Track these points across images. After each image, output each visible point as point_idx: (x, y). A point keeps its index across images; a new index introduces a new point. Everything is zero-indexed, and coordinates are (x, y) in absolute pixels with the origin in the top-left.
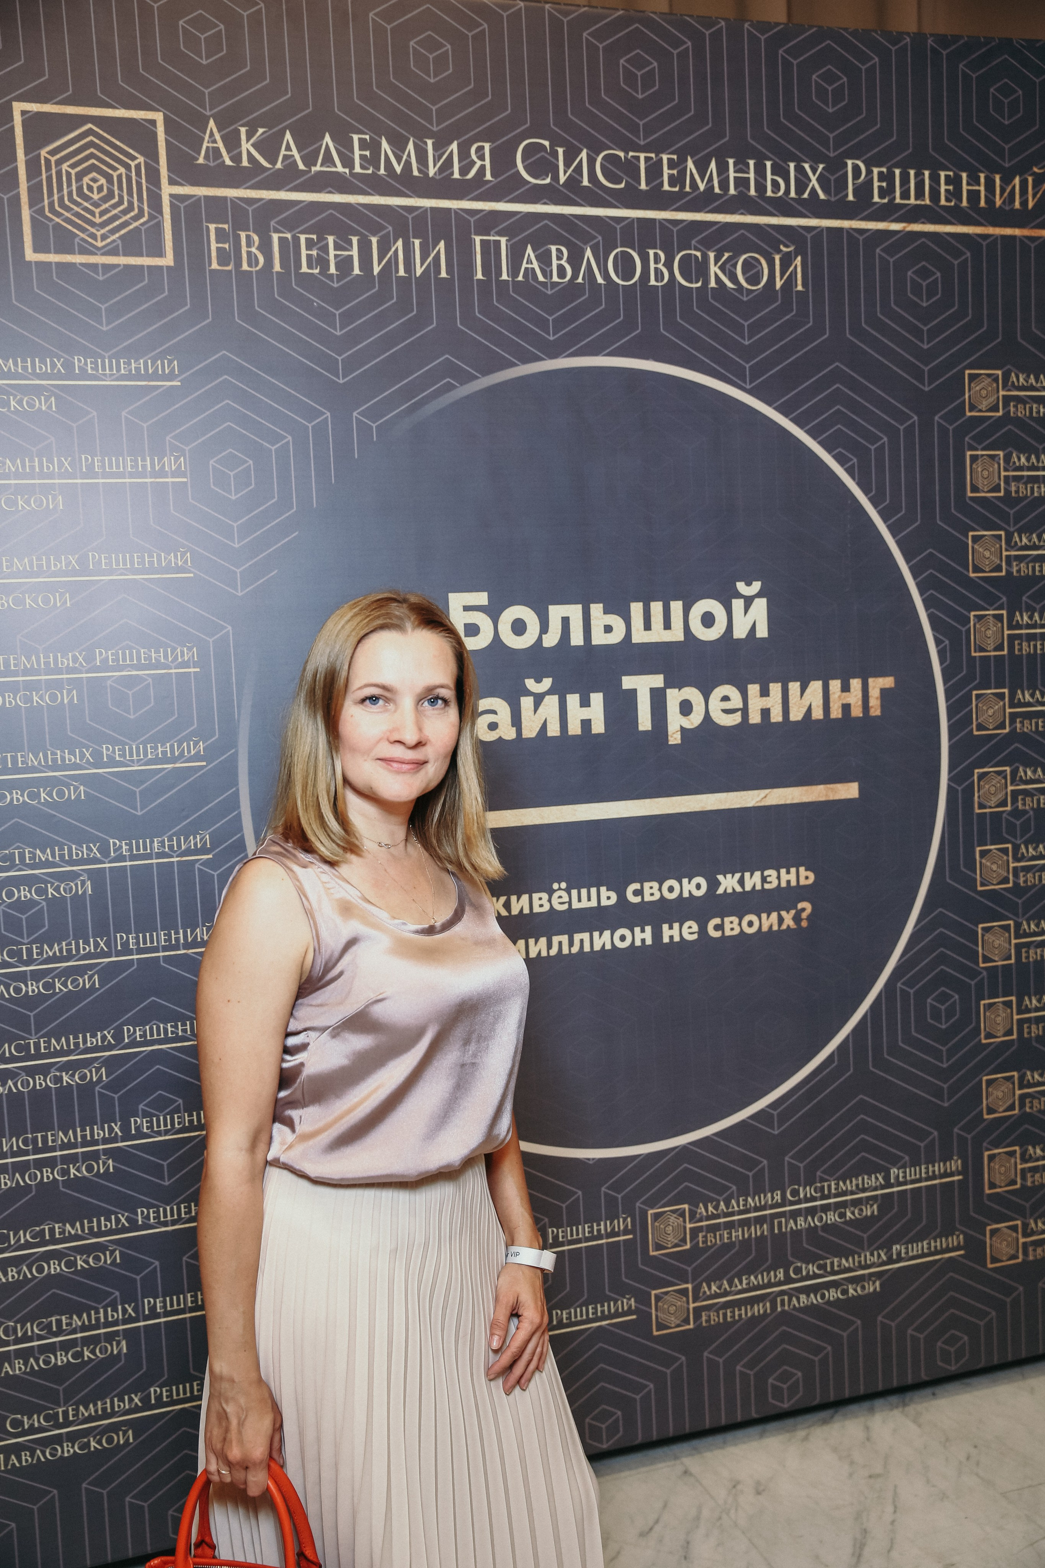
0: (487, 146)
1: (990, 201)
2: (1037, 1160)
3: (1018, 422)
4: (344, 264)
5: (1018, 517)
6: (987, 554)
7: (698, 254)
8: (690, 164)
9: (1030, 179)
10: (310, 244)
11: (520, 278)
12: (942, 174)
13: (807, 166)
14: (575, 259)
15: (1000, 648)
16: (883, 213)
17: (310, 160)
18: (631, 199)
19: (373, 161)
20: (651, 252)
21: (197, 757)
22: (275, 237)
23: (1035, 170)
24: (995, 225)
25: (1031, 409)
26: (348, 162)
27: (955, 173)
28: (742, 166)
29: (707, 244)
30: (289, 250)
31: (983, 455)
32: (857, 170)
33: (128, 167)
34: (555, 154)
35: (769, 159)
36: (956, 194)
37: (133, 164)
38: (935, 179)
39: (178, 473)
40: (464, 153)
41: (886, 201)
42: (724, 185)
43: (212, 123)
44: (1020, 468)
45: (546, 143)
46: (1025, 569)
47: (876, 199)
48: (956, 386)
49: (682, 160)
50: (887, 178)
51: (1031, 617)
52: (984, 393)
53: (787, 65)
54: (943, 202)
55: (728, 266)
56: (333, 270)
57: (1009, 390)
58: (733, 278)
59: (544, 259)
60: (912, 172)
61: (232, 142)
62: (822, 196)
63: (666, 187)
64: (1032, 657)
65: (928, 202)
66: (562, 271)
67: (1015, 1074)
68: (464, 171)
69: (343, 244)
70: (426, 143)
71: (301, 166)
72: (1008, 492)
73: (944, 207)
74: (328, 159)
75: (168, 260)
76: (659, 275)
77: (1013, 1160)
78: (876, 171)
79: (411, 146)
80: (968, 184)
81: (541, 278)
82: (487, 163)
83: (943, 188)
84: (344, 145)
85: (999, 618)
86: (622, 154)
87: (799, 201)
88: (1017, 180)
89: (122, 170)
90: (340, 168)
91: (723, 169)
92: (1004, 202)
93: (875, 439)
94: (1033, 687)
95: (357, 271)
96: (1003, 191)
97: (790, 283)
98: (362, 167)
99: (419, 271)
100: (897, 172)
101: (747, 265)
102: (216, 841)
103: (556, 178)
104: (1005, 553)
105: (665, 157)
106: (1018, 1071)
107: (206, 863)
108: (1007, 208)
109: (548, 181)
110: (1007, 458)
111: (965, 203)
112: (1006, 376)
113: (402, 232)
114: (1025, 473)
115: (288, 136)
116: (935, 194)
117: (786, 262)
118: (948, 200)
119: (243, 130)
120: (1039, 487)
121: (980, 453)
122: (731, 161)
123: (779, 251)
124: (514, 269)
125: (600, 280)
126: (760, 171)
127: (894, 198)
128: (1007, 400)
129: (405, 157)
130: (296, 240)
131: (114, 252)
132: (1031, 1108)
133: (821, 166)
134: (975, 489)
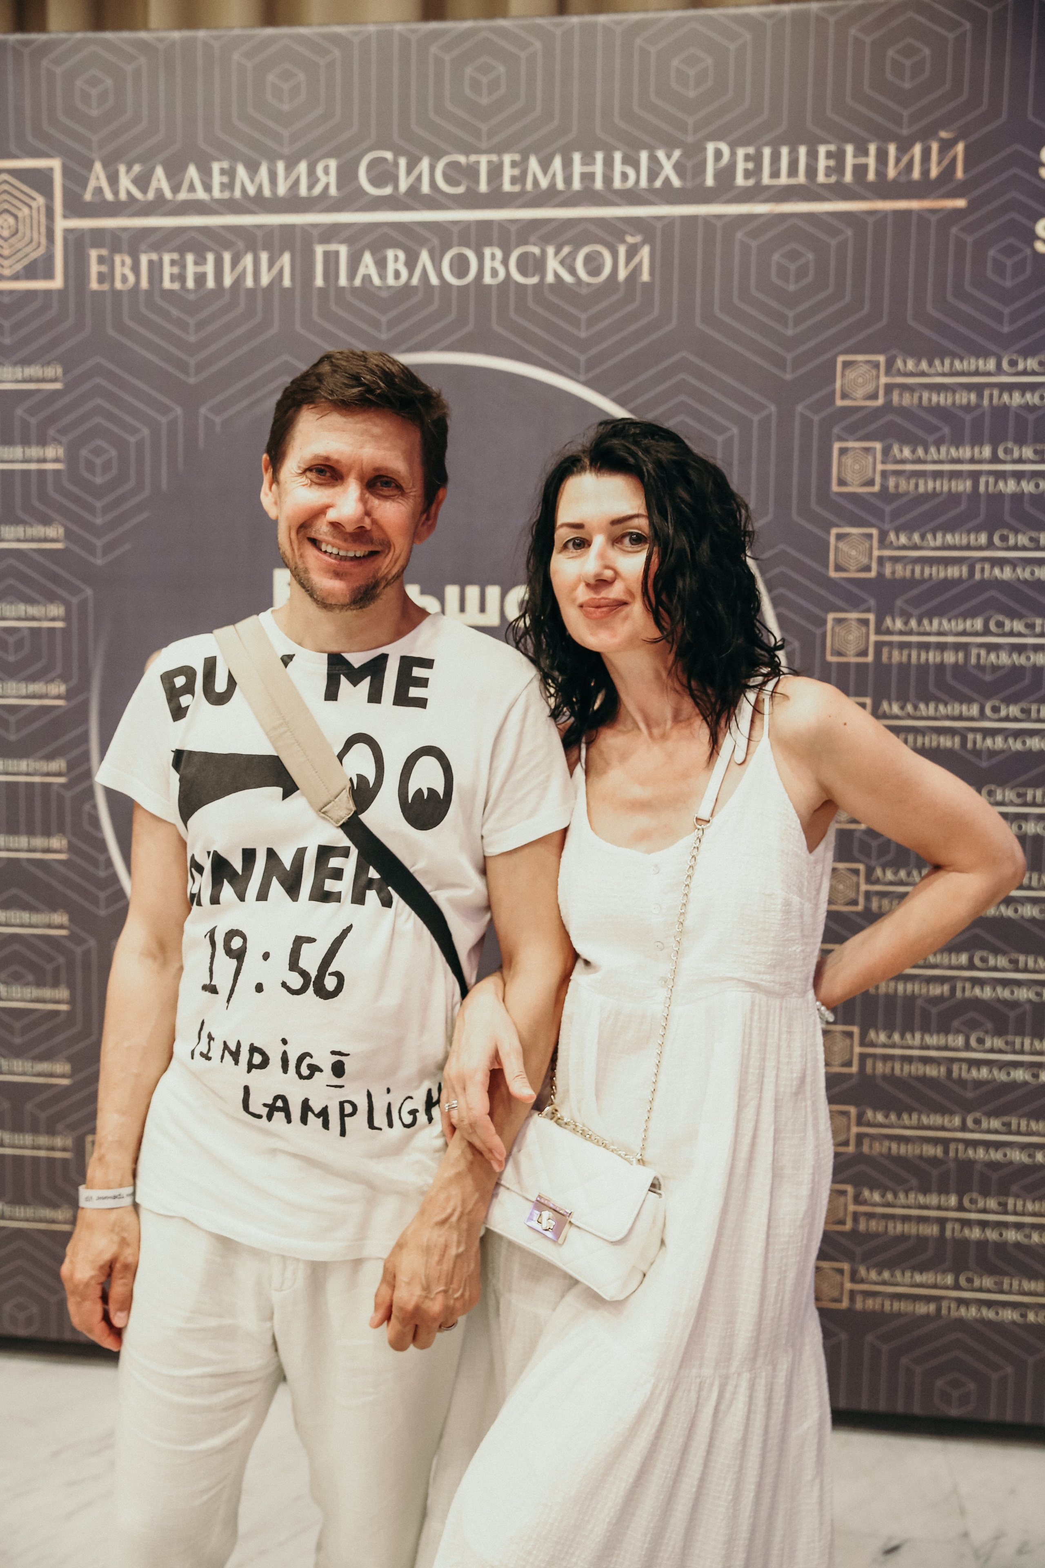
0: (333, 164)
1: (881, 173)
2: (875, 1205)
3: (903, 411)
4: (200, 279)
5: (895, 514)
6: (854, 553)
7: (536, 250)
8: (533, 164)
9: (935, 147)
10: (173, 263)
11: (358, 282)
12: (822, 150)
13: (661, 154)
14: (411, 263)
15: (864, 653)
16: (747, 195)
17: (176, 189)
18: (471, 200)
19: (229, 186)
20: (487, 252)
21: (58, 697)
22: (144, 259)
23: (943, 134)
24: (884, 197)
25: (920, 398)
26: (208, 188)
27: (839, 148)
28: (588, 160)
29: (545, 240)
30: (155, 269)
31: (854, 449)
32: (718, 154)
33: (30, 207)
34: (396, 164)
35: (618, 149)
36: (839, 169)
37: (34, 204)
38: (813, 155)
39: (56, 460)
40: (311, 172)
41: (751, 182)
42: (568, 180)
43: (98, 167)
44: (903, 462)
45: (389, 155)
46: (900, 571)
47: (740, 181)
48: (827, 373)
49: (525, 159)
50: (757, 159)
51: (906, 623)
52: (860, 380)
53: (644, 53)
54: (821, 178)
55: (568, 261)
56: (190, 284)
57: (893, 376)
58: (572, 271)
59: (381, 264)
60: (785, 151)
61: (113, 180)
62: (676, 182)
63: (507, 187)
64: (904, 668)
65: (801, 178)
66: (397, 275)
67: (853, 1110)
68: (311, 187)
69: (200, 260)
70: (276, 166)
71: (168, 194)
72: (884, 487)
73: (823, 185)
74: (192, 188)
75: (57, 283)
76: (494, 273)
77: (842, 1200)
78: (741, 152)
79: (264, 171)
80: (855, 156)
81: (377, 281)
82: (333, 179)
83: (822, 163)
84: (206, 173)
85: (865, 622)
86: (462, 159)
87: (651, 190)
88: (917, 149)
89: (26, 210)
90: (201, 194)
91: (567, 164)
92: (899, 174)
93: (722, 430)
94: (903, 700)
95: (211, 283)
96: (898, 160)
97: (635, 274)
98: (222, 191)
99: (265, 280)
100: (767, 152)
101: (588, 259)
102: (71, 766)
103: (396, 187)
104: (876, 553)
105: (507, 159)
106: (856, 1105)
107: (62, 785)
108: (903, 179)
109: (388, 191)
110: (886, 451)
111: (848, 177)
112: (890, 364)
113: (253, 247)
114: (909, 467)
115: (159, 172)
116: (811, 171)
117: (632, 252)
118: (827, 175)
119: (122, 169)
120: (926, 484)
121: (850, 444)
122: (577, 157)
123: (623, 241)
124: (352, 273)
125: (434, 280)
126: (609, 163)
127: (761, 179)
128: (889, 388)
129: (257, 180)
130: (161, 260)
131: (16, 277)
132: (871, 1147)
133: (677, 154)
134: (842, 482)
